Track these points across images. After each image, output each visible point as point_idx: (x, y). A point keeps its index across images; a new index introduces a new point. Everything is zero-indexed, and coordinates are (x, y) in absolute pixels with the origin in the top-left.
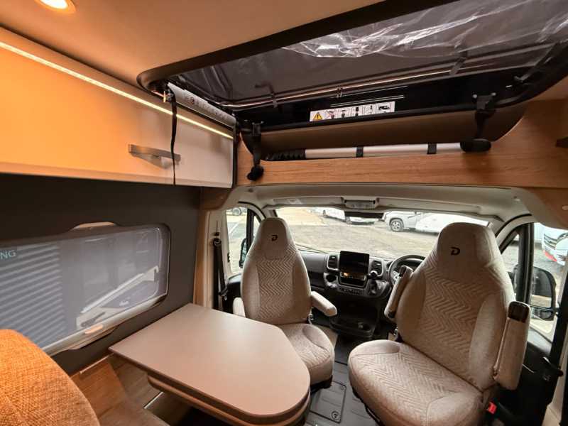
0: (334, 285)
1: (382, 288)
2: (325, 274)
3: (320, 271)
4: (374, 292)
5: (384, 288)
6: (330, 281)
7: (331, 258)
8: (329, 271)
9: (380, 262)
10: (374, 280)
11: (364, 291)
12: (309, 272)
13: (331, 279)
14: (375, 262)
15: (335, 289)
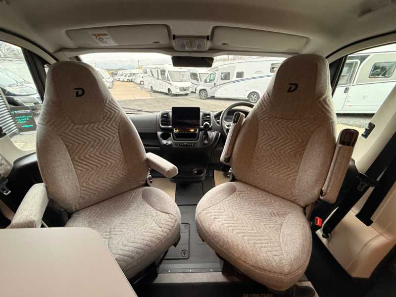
0: (169, 142)
1: (212, 138)
2: (159, 133)
3: (154, 131)
4: (206, 142)
5: (214, 137)
6: (165, 139)
7: (163, 115)
8: (162, 129)
9: (209, 115)
10: (207, 131)
11: (197, 143)
12: (139, 133)
13: (165, 137)
14: (205, 114)
15: (171, 145)
